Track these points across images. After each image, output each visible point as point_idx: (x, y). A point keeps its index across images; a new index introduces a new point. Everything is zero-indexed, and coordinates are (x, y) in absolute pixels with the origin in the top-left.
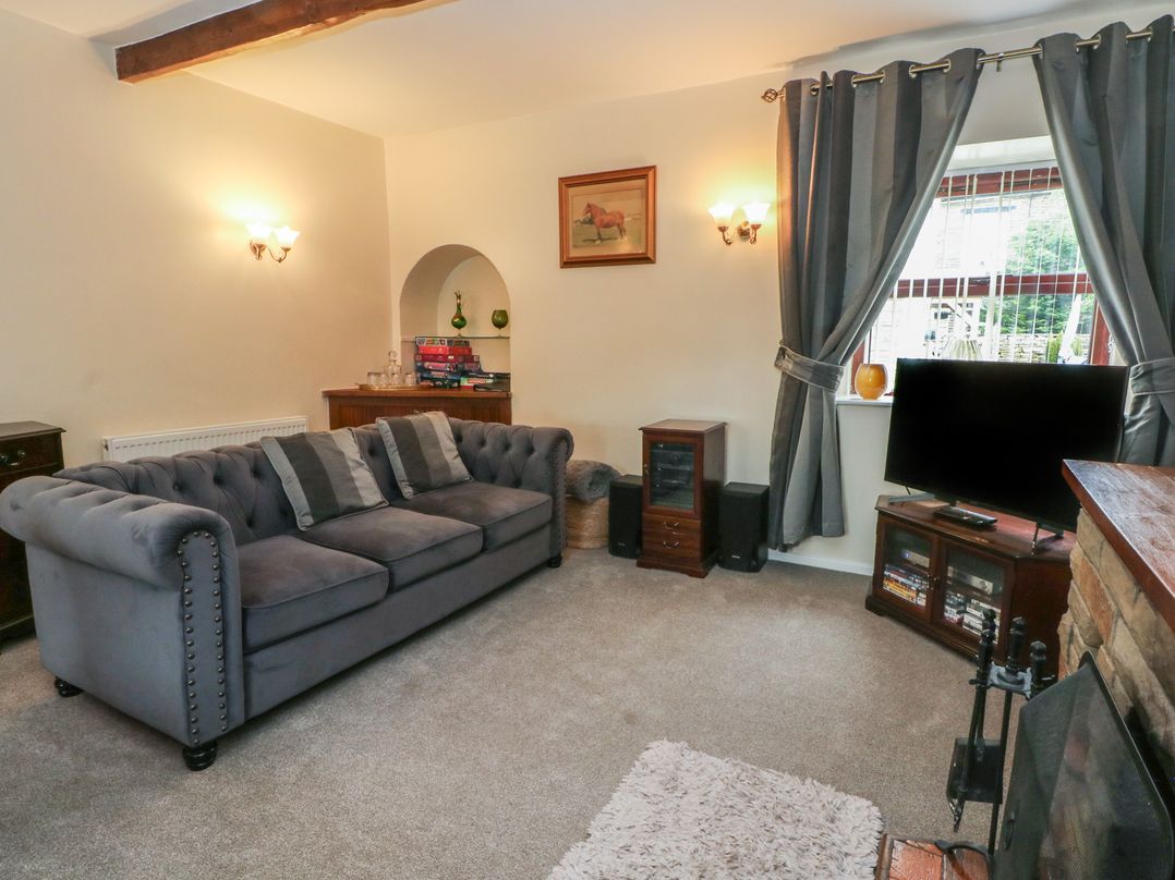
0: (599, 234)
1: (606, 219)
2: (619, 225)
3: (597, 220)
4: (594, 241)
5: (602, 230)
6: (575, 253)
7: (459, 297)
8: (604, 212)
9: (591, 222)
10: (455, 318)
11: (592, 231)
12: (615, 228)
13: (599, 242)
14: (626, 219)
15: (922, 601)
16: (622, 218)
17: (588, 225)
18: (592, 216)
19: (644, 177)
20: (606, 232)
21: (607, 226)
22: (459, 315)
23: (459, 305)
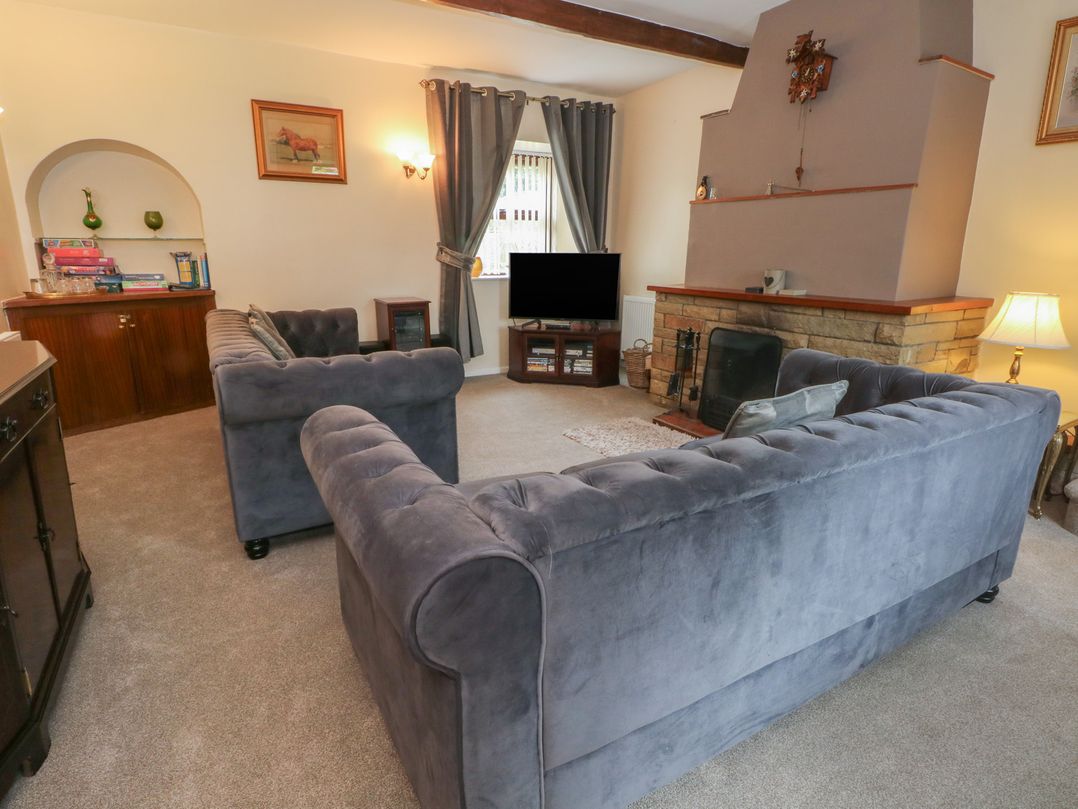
0: (295, 155)
1: (302, 144)
2: (313, 150)
3: (292, 142)
4: (291, 160)
5: (297, 152)
6: (272, 168)
7: (88, 195)
8: (299, 137)
9: (286, 143)
10: (87, 217)
11: (289, 151)
12: (310, 152)
13: (295, 161)
14: (319, 147)
15: (552, 369)
16: (316, 144)
17: (283, 146)
18: (286, 140)
19: (334, 116)
20: (302, 155)
21: (303, 149)
22: (91, 214)
23: (90, 204)
